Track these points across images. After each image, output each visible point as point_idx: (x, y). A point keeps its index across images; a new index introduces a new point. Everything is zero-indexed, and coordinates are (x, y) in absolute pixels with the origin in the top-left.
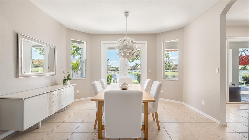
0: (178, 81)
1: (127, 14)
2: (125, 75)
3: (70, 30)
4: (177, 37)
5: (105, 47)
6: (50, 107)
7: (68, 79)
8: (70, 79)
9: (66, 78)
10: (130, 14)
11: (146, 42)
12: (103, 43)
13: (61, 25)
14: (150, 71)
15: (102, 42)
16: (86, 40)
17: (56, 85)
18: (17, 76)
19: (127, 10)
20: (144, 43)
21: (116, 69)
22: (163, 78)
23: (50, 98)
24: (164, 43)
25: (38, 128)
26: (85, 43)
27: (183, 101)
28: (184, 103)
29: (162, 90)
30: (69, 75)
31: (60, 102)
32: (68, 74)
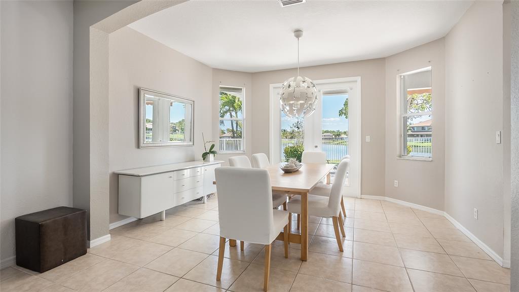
0: (432, 161)
1: (298, 33)
2: (316, 147)
3: (218, 71)
4: (429, 62)
5: (278, 94)
6: (178, 193)
7: (211, 152)
8: (213, 153)
9: (208, 152)
10: (304, 33)
11: (359, 79)
12: (274, 88)
13: (203, 66)
14: (368, 139)
15: (271, 86)
16: (244, 84)
17: (194, 161)
18: (138, 146)
19: (297, 27)
20: (356, 81)
21: (336, 136)
22: (398, 153)
23: (178, 180)
24: (401, 76)
25: (161, 220)
26: (244, 90)
27: (443, 209)
28: (445, 214)
29: (397, 181)
30: (213, 146)
31: (194, 188)
32: (211, 144)
